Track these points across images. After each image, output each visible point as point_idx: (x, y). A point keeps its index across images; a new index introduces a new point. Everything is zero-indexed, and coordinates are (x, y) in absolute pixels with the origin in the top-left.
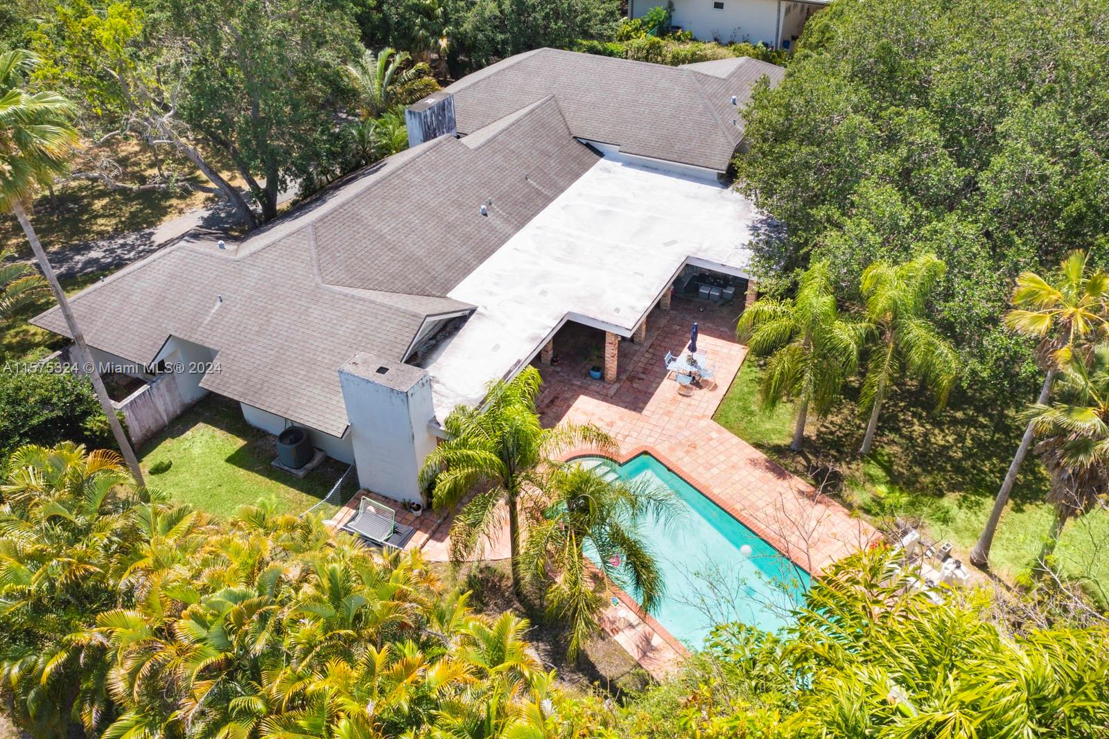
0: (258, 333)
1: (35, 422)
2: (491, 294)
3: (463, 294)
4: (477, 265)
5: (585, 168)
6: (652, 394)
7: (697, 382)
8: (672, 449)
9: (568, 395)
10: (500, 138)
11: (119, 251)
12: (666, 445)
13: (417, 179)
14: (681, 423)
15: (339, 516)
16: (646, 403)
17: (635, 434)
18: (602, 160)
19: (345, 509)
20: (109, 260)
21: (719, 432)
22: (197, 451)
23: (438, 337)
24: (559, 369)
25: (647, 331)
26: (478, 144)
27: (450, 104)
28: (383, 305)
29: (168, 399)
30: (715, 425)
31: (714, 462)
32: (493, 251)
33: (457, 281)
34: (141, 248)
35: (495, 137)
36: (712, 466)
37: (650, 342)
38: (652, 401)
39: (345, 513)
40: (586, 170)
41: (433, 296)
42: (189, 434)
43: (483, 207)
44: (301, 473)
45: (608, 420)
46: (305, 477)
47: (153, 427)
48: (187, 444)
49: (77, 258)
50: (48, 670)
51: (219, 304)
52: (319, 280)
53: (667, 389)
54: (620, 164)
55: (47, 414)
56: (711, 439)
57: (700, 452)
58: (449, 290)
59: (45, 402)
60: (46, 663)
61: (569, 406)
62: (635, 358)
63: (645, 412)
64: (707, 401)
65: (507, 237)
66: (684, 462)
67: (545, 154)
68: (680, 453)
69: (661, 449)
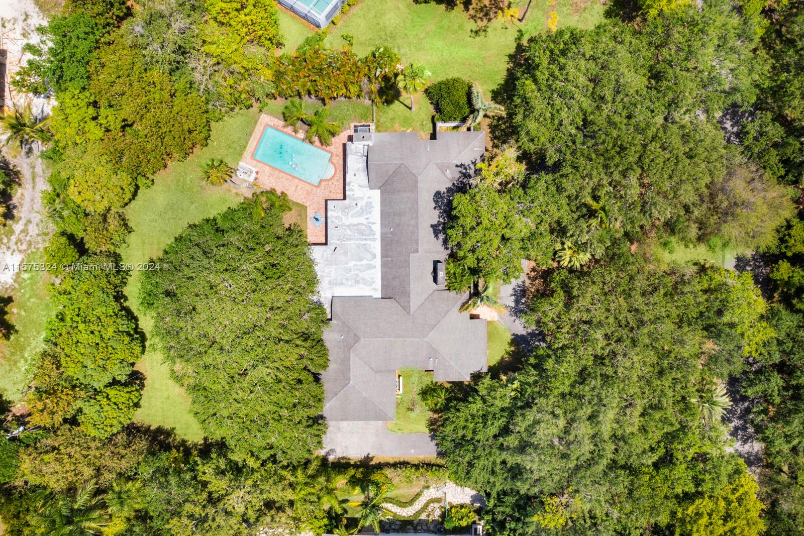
18: (380, 296)
21: (303, 202)
30: (306, 204)
31: (301, 191)
33: (381, 197)
41: (382, 186)
56: (304, 199)
57: (305, 193)
65: (382, 227)
66: (308, 187)
67: (394, 278)
68: (310, 190)
69: (315, 189)
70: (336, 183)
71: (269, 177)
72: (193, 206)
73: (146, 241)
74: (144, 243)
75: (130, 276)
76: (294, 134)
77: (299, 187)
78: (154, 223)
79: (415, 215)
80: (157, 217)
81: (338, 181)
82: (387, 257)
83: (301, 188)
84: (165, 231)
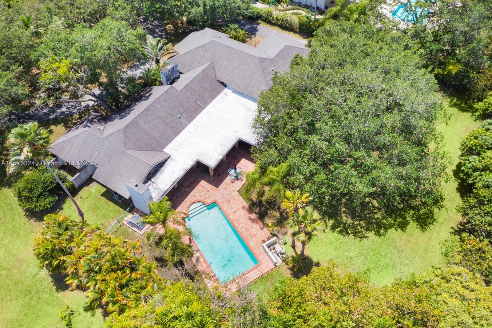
0: (108, 163)
1: (50, 188)
2: (176, 150)
3: (168, 150)
4: (174, 138)
5: (219, 93)
6: (223, 181)
7: (237, 178)
8: (223, 202)
9: (199, 179)
10: (190, 85)
11: (71, 109)
12: (222, 200)
13: (159, 106)
14: (228, 193)
15: (129, 216)
16: (220, 184)
17: (214, 195)
18: (226, 89)
19: (131, 214)
20: (68, 113)
21: (238, 197)
22: (93, 191)
23: (158, 167)
24: (198, 170)
25: (227, 158)
26: (181, 88)
27: (176, 66)
28: (141, 160)
29: (85, 175)
30: (238, 194)
31: (233, 207)
32: (180, 132)
33: (167, 145)
34: (78, 108)
35: (188, 84)
36: (232, 208)
37: (228, 161)
38: (222, 184)
39: (130, 215)
40: (219, 94)
41: (159, 151)
42: (91, 185)
43: (179, 116)
44: (120, 201)
45: (208, 190)
46: (121, 202)
47: (81, 183)
48: (91, 188)
49: (58, 111)
50: (55, 264)
51: (97, 152)
52: (124, 149)
53: (228, 179)
54: (231, 91)
55: (52, 186)
56: (235, 199)
57: (231, 203)
58: (164, 148)
59: (51, 182)
60: (54, 262)
61: (198, 184)
62: (222, 167)
63: (219, 188)
64: (239, 185)
65: (186, 126)
66: (225, 206)
67: (205, 89)
68: (225, 203)
69: (220, 201)
70: (198, 195)
71: (255, 236)
72: (352, 254)
73: (422, 250)
74: (426, 250)
75: (452, 228)
76: (201, 260)
77: (233, 210)
78: (405, 262)
79: (152, 108)
80: (399, 265)
81: (194, 196)
82: (200, 106)
83: (231, 208)
84: (395, 247)
